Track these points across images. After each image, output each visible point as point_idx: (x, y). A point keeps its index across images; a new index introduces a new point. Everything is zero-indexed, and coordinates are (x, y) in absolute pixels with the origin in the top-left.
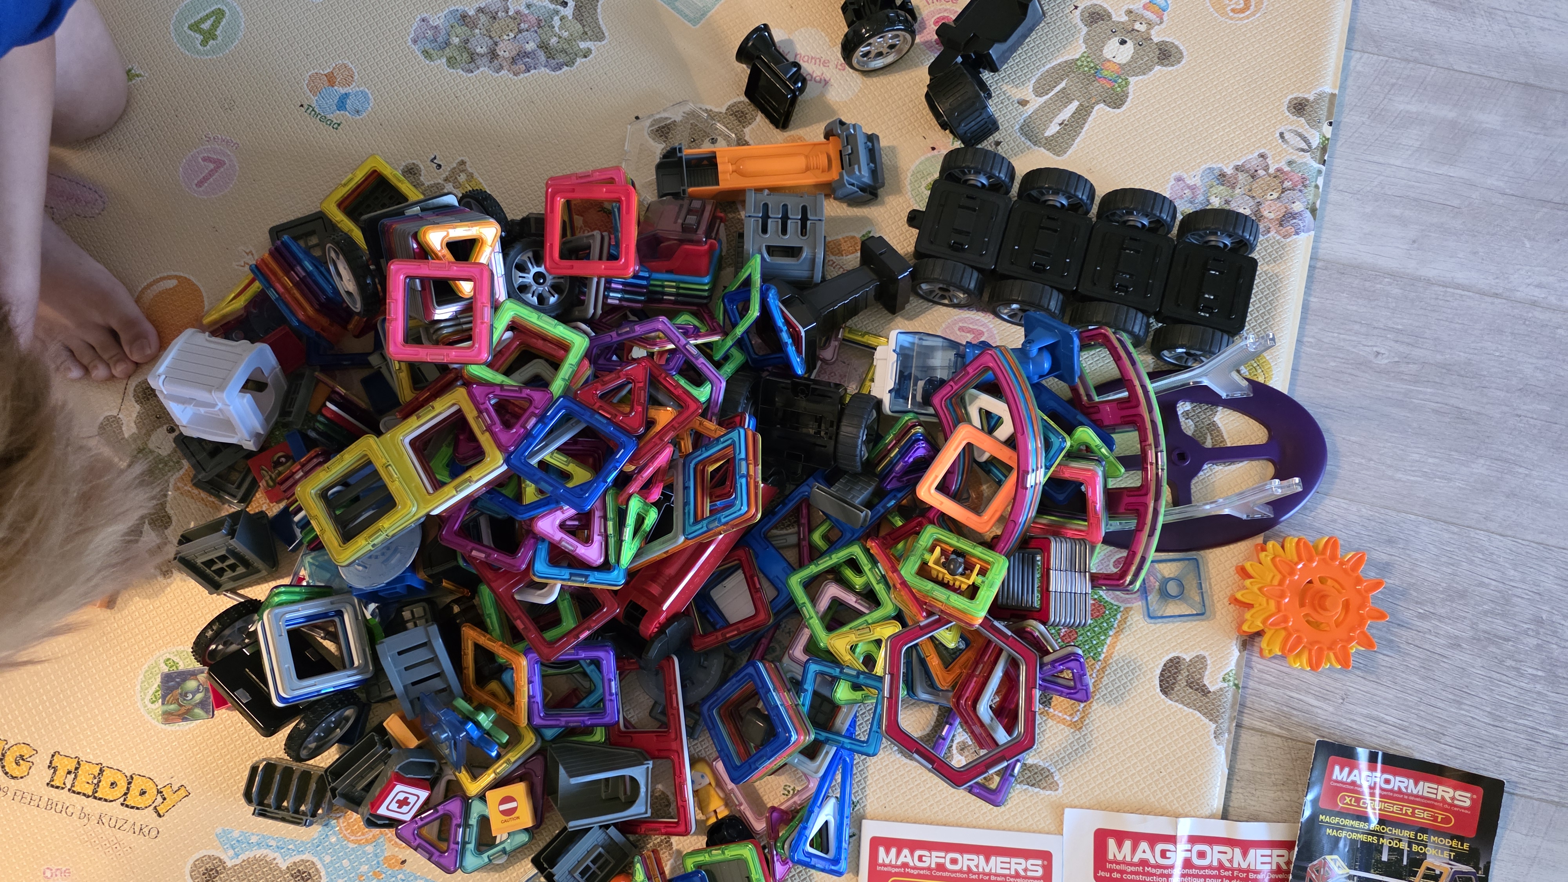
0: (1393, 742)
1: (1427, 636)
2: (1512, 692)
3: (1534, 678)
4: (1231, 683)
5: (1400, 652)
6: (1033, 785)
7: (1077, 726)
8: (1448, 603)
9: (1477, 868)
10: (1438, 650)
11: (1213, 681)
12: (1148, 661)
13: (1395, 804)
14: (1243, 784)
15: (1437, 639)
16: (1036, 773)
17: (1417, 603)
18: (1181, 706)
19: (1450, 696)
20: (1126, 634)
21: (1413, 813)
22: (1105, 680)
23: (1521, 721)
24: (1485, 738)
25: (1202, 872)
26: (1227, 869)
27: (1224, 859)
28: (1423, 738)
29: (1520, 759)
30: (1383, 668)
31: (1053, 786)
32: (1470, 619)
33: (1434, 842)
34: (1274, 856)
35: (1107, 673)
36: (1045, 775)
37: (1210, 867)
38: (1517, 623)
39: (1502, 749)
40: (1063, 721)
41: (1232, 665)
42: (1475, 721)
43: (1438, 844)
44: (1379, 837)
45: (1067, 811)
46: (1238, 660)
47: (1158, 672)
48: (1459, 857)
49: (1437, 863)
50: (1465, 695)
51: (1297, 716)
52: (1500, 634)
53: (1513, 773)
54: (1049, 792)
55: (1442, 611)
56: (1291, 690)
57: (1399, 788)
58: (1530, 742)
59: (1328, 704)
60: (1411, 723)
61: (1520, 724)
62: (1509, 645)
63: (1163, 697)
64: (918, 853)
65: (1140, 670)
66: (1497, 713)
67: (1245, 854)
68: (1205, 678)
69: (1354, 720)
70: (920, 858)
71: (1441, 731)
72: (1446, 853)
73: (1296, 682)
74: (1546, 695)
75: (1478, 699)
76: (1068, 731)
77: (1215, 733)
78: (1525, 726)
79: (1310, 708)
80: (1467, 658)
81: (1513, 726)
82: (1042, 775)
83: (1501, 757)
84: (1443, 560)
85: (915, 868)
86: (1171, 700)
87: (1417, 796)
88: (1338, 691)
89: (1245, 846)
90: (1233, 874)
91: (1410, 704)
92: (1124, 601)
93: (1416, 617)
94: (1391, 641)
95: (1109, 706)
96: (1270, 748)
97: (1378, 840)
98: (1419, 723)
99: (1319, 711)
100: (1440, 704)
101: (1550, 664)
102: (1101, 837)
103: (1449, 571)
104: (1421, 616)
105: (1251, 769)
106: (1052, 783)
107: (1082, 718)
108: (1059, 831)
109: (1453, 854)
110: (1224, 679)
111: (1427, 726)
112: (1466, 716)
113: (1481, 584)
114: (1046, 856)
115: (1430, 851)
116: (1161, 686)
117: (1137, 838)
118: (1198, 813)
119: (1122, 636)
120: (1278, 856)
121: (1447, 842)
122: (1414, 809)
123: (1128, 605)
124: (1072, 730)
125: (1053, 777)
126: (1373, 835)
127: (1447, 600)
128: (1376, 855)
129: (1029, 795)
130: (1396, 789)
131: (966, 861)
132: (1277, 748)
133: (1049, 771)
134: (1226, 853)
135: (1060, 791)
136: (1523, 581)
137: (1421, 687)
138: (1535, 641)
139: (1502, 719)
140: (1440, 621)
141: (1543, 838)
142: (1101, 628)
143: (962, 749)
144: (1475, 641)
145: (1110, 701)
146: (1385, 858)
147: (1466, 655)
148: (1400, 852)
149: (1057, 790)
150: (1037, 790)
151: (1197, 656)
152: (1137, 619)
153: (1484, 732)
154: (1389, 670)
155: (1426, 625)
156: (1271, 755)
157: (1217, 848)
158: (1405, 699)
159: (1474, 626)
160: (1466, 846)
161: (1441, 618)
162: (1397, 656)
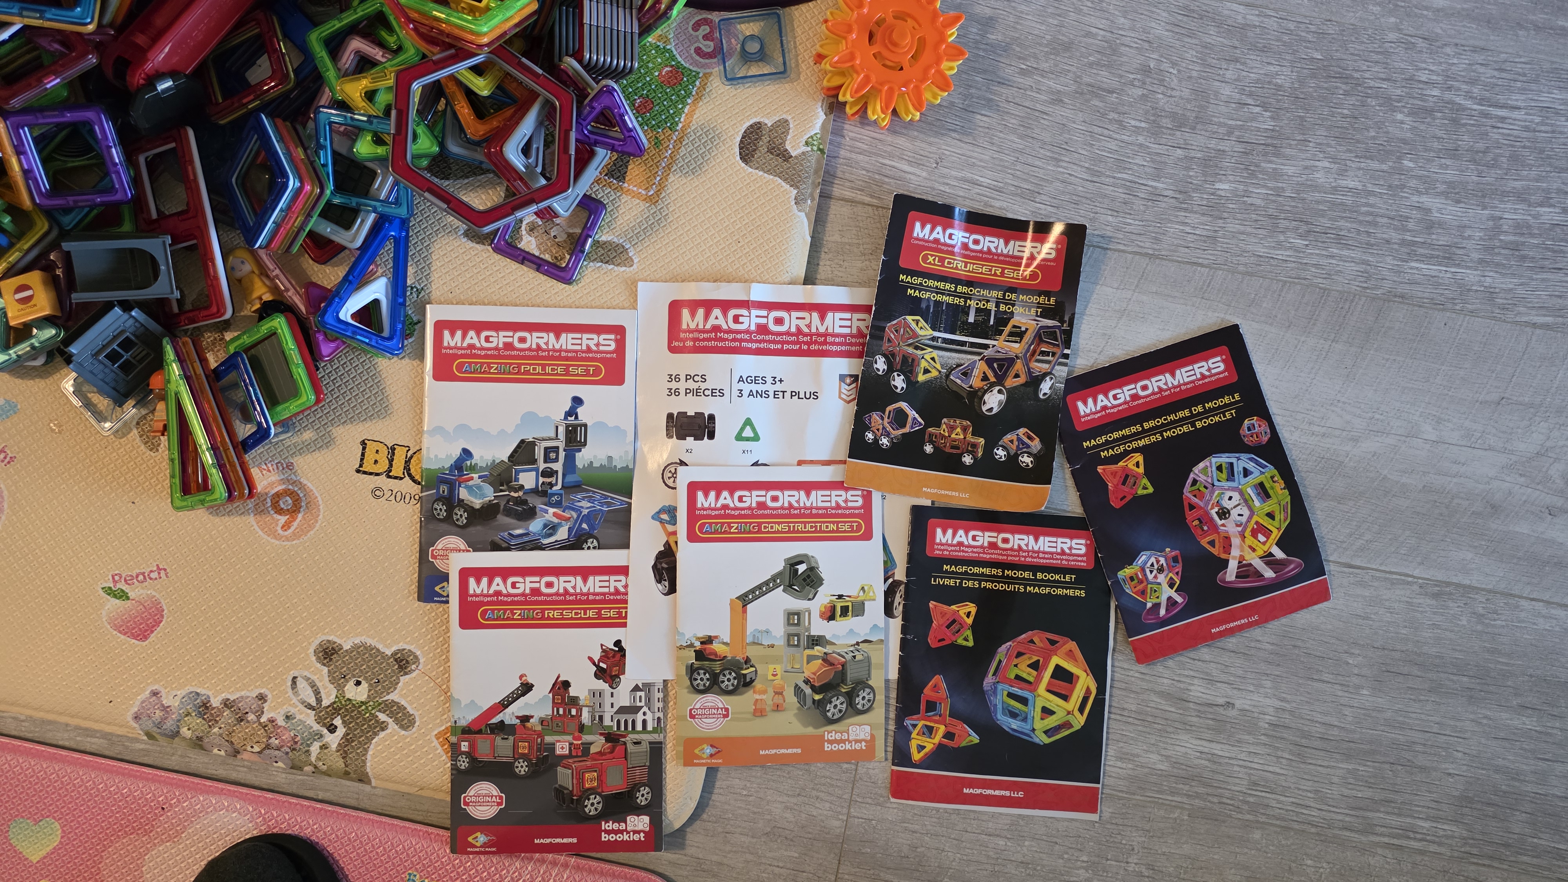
0: (986, 204)
1: (1028, 93)
2: (1113, 145)
3: (1137, 130)
4: (815, 148)
5: (999, 110)
6: (606, 263)
7: (653, 200)
8: (1052, 57)
9: (1062, 321)
10: (1038, 107)
11: (795, 146)
12: (728, 128)
13: (984, 265)
14: (830, 255)
15: (1038, 96)
16: (610, 250)
17: (1020, 58)
18: (761, 173)
19: (1048, 154)
20: (705, 101)
21: (1002, 273)
22: (683, 151)
23: (1119, 175)
24: (1081, 194)
25: (779, 338)
26: (806, 335)
27: (802, 324)
28: (1018, 199)
29: (1115, 214)
30: (980, 129)
31: (629, 262)
32: (1074, 73)
33: (1022, 300)
34: (854, 320)
35: (684, 143)
36: (619, 252)
37: (788, 333)
38: (1123, 74)
39: (1098, 204)
40: (638, 195)
41: (816, 129)
42: (1073, 178)
43: (1026, 302)
44: (966, 299)
45: (640, 284)
46: (823, 124)
47: (739, 139)
48: (1046, 313)
49: (1024, 321)
50: (1063, 152)
51: (888, 184)
52: (1105, 86)
53: (1108, 228)
54: (624, 268)
55: (1045, 66)
56: (884, 157)
57: (989, 248)
58: (1127, 196)
59: (922, 169)
60: (1006, 183)
61: (1119, 179)
62: (1113, 98)
63: (743, 165)
64: (484, 334)
65: (719, 138)
66: (1096, 168)
67: (822, 318)
68: (787, 143)
69: (948, 184)
70: (487, 339)
71: (1036, 190)
72: (1033, 310)
73: (889, 149)
74: (1148, 147)
75: (1076, 155)
76: (643, 205)
77: (795, 199)
78: (1123, 179)
79: (903, 174)
80: (1068, 113)
81: (1112, 180)
82: (616, 251)
83: (1097, 213)
84: (1049, 11)
85: (482, 349)
86: (751, 167)
87: (1007, 256)
88: (932, 155)
89: (823, 310)
90: (811, 339)
91: (1006, 164)
92: (703, 66)
93: (1018, 73)
94: (991, 100)
95: (686, 177)
96: (859, 218)
97: (965, 302)
98: (1016, 183)
99: (912, 177)
100: (1038, 163)
101: (1154, 115)
102: (675, 308)
103: (1056, 22)
104: (1023, 72)
105: (839, 240)
106: (626, 260)
107: (658, 193)
108: (634, 306)
109: (1039, 310)
110: (807, 143)
111: (1022, 185)
112: (1063, 173)
113: (1088, 34)
114: (619, 331)
115: (1018, 310)
116: (740, 154)
117: (709, 305)
118: (777, 280)
119: (701, 103)
120: (858, 320)
121: (1035, 299)
122: (1003, 269)
123: (708, 71)
124: (648, 205)
125: (628, 254)
126: (960, 297)
127: (1051, 54)
128: (962, 317)
129: (603, 272)
130: (985, 249)
131: (534, 339)
132: (867, 217)
133: (623, 247)
134: (804, 318)
135: (635, 266)
136: (1132, 29)
137: (1019, 146)
138: (1140, 92)
139: (1099, 174)
140: (1043, 76)
141: (1134, 291)
142: (678, 96)
143: (531, 230)
144: (1077, 95)
145: (687, 172)
146: (971, 319)
147: (1069, 111)
148: (988, 312)
149: (632, 266)
150: (612, 266)
151: (779, 121)
152: (717, 86)
153: (1080, 188)
154: (987, 130)
155: (1028, 81)
156: (861, 225)
157: (795, 314)
158: (1001, 160)
159: (1077, 80)
160: (1052, 300)
161: (1043, 73)
162: (995, 116)
